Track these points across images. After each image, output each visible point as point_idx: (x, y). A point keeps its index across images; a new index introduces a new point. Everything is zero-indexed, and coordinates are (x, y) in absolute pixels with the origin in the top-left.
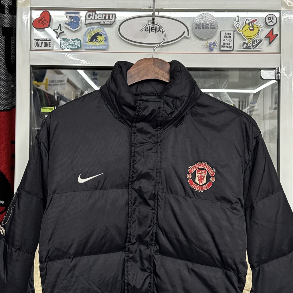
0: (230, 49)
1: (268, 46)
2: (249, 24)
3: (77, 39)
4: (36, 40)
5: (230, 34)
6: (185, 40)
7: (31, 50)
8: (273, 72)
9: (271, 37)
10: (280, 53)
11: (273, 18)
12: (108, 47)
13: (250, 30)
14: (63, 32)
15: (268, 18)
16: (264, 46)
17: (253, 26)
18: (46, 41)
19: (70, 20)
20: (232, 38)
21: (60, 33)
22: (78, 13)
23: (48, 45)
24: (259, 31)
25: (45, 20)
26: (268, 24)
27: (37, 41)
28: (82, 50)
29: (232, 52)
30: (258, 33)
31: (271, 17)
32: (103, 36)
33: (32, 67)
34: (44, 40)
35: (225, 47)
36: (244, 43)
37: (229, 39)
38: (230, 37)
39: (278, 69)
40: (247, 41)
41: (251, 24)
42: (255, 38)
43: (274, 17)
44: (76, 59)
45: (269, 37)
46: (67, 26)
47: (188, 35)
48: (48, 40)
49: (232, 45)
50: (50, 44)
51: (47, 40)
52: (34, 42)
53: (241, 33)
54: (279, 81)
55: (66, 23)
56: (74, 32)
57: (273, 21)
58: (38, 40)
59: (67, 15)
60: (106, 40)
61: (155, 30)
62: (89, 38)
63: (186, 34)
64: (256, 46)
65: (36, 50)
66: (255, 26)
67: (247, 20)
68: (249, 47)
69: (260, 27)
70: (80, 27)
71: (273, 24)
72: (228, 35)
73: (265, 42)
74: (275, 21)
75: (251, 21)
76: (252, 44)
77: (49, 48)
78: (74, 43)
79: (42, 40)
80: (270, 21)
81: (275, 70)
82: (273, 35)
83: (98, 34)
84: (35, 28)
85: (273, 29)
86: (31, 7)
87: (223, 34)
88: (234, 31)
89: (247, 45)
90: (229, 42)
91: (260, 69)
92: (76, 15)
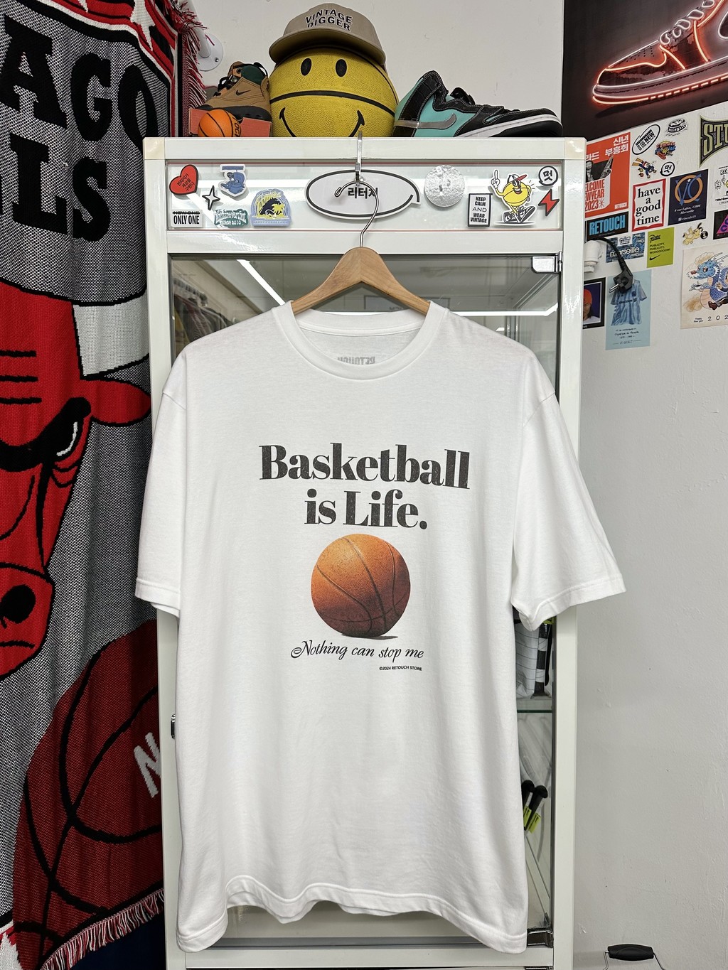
0: (484, 224)
1: (543, 218)
2: (513, 182)
3: (241, 210)
4: (177, 213)
5: (485, 199)
6: (413, 209)
7: (168, 229)
8: (551, 260)
9: (548, 204)
10: (562, 229)
11: (551, 174)
12: (290, 222)
13: (515, 192)
14: (219, 199)
15: (544, 173)
16: (537, 217)
17: (519, 187)
18: (191, 215)
19: (228, 180)
20: (487, 206)
21: (213, 201)
22: (242, 168)
23: (195, 220)
24: (529, 194)
25: (189, 181)
26: (544, 182)
27: (177, 215)
28: (250, 227)
29: (489, 228)
30: (528, 198)
31: (548, 172)
32: (282, 205)
33: (172, 256)
34: (189, 213)
35: (475, 220)
36: (506, 214)
37: (483, 207)
38: (484, 204)
39: (558, 255)
40: (511, 210)
41: (517, 182)
42: (524, 205)
43: (554, 172)
44: (241, 243)
45: (546, 204)
46: (224, 189)
47: (418, 201)
48: (195, 213)
49: (486, 217)
50: (198, 220)
51: (192, 213)
52: (172, 216)
53: (502, 197)
54: (560, 274)
55: (222, 185)
56: (235, 198)
57: (551, 178)
58: (180, 213)
59: (224, 171)
60: (287, 211)
61: (364, 194)
62: (259, 209)
63: (414, 200)
64: (524, 219)
65: (177, 229)
66: (522, 186)
67: (510, 176)
68: (514, 220)
69: (532, 187)
70: (244, 190)
71: (551, 182)
72: (480, 201)
73: (539, 213)
74: (554, 178)
75: (517, 177)
76: (519, 215)
77: (196, 225)
78: (236, 217)
79: (185, 213)
80: (547, 177)
81: (554, 257)
82: (551, 200)
83: (274, 201)
84: (174, 193)
85: (551, 191)
86: (166, 160)
87: (473, 199)
88: (490, 194)
89: (511, 216)
90: (482, 213)
91: (531, 256)
92: (239, 171)
